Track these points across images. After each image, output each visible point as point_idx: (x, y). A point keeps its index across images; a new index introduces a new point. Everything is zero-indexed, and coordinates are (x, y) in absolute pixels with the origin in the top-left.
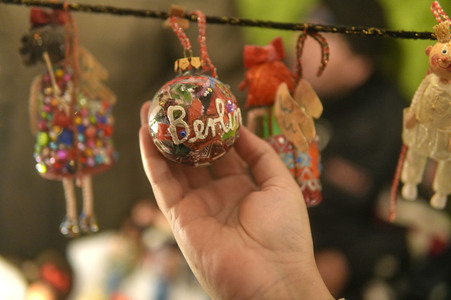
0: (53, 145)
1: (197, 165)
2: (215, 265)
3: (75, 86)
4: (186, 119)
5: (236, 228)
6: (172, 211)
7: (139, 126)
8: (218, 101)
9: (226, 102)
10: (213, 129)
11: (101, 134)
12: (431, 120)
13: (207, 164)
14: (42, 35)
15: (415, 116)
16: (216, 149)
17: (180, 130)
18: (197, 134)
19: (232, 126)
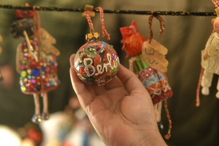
0: (29, 77)
1: (99, 85)
2: (110, 133)
3: (39, 48)
4: (93, 65)
5: (119, 114)
6: (88, 107)
7: (70, 66)
8: (108, 55)
9: (112, 55)
10: (106, 69)
11: (52, 71)
12: (216, 55)
13: (104, 84)
14: (22, 23)
15: (207, 54)
16: (108, 78)
17: (90, 69)
18: (99, 71)
19: (115, 66)
